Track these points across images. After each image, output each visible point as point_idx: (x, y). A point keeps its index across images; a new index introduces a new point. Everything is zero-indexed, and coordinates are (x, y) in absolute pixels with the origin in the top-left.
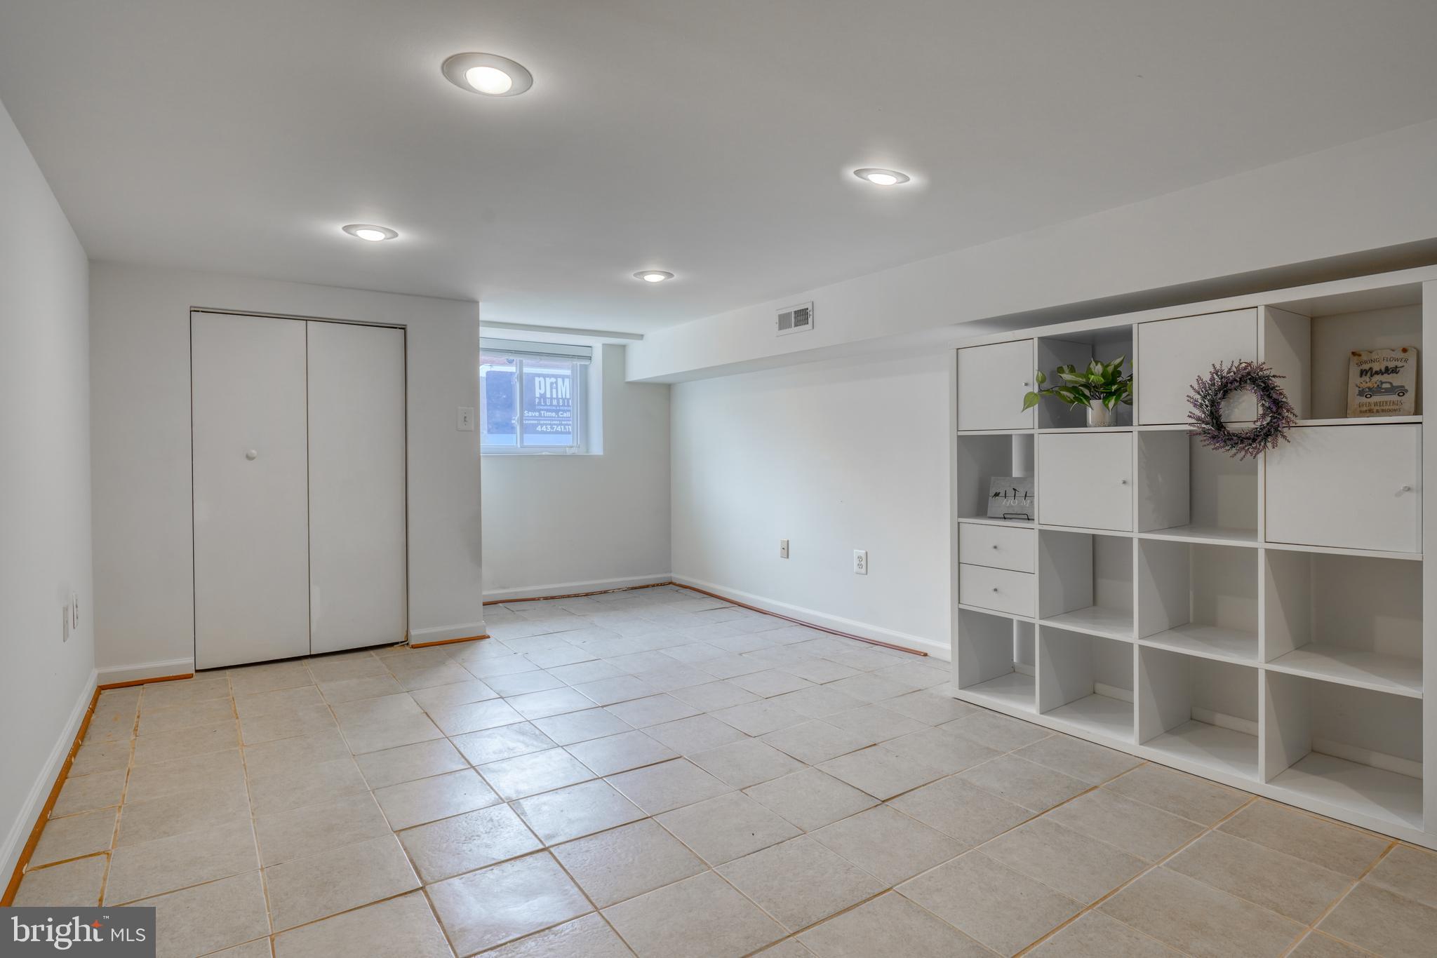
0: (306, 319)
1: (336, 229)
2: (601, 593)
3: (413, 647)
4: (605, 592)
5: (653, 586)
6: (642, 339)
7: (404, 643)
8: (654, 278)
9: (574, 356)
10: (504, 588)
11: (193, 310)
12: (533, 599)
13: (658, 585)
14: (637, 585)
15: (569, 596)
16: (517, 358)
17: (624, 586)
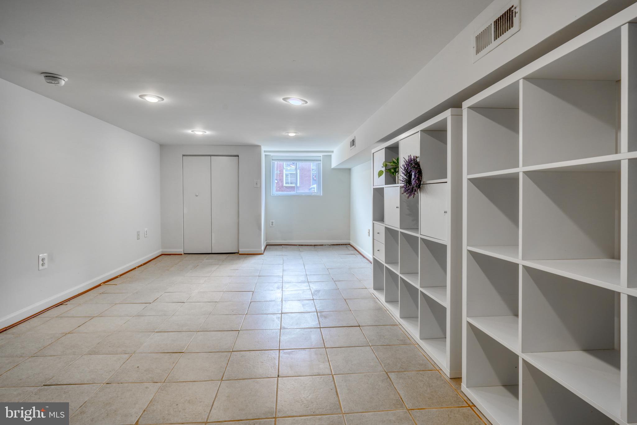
0: (211, 156)
1: (189, 131)
2: (320, 245)
3: (240, 254)
4: (322, 245)
5: (342, 245)
6: (333, 153)
7: (238, 253)
8: (292, 135)
9: (314, 160)
10: (285, 240)
11: (183, 156)
12: (295, 245)
13: (344, 245)
14: (335, 244)
15: (308, 245)
16: (295, 162)
17: (330, 244)
